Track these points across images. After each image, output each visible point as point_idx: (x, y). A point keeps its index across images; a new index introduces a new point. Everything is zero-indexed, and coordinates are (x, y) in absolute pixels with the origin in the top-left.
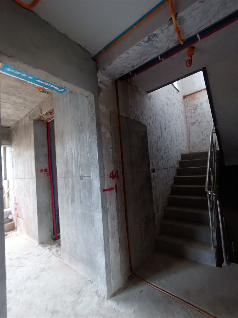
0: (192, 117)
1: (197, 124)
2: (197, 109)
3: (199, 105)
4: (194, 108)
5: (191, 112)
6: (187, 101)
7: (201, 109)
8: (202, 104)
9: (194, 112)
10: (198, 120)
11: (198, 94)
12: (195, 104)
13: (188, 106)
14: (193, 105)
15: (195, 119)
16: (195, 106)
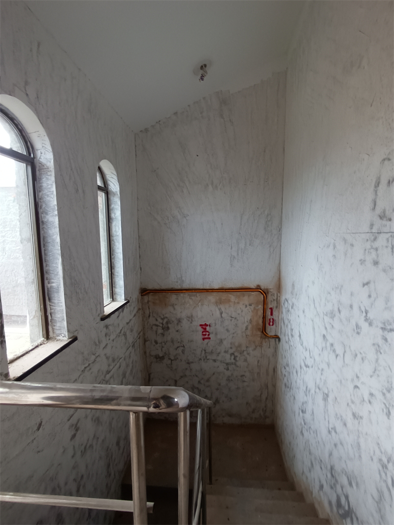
0: (158, 345)
1: (166, 361)
2: (168, 328)
3: (173, 322)
4: (162, 324)
5: (156, 332)
6: (148, 302)
7: (177, 331)
8: (179, 321)
9: (163, 335)
10: (170, 354)
11: (173, 298)
12: (167, 318)
13: (149, 316)
14: (162, 317)
15: (163, 349)
16: (165, 320)
